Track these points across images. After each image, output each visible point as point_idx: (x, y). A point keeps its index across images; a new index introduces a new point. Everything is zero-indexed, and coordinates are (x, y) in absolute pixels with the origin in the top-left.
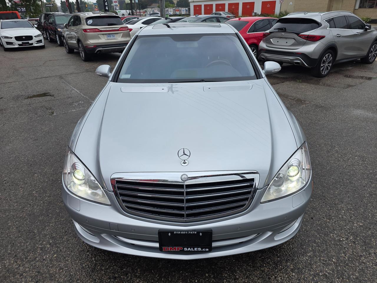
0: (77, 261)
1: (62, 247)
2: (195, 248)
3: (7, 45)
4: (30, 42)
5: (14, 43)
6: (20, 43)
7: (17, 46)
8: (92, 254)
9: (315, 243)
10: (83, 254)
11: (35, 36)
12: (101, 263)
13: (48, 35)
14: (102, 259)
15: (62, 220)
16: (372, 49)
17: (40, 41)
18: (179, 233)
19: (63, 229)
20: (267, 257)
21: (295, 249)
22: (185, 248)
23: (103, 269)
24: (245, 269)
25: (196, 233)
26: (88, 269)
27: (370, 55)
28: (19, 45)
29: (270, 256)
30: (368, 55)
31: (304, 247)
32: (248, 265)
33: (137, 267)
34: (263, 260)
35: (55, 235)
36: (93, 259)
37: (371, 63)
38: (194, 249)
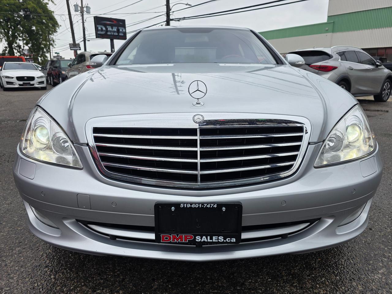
0: (27, 279)
1: (9, 261)
2: (214, 237)
3: (7, 84)
4: (32, 82)
5: (15, 83)
6: (21, 83)
7: (17, 86)
8: (52, 270)
9: (385, 257)
10: (38, 270)
11: (38, 78)
12: (63, 282)
13: (52, 79)
14: (66, 278)
15: (19, 229)
16: (385, 87)
17: (42, 82)
18: (189, 206)
19: (16, 239)
20: (319, 275)
21: (359, 265)
22: (197, 237)
23: (65, 290)
24: (289, 291)
25: (215, 206)
26: (41, 290)
27: (383, 93)
28: (20, 85)
29: (324, 274)
30: (381, 93)
31: (371, 262)
32: (292, 285)
33: (118, 288)
34: (314, 280)
35: (4, 246)
36: (52, 277)
37: (385, 101)
38: (211, 239)
